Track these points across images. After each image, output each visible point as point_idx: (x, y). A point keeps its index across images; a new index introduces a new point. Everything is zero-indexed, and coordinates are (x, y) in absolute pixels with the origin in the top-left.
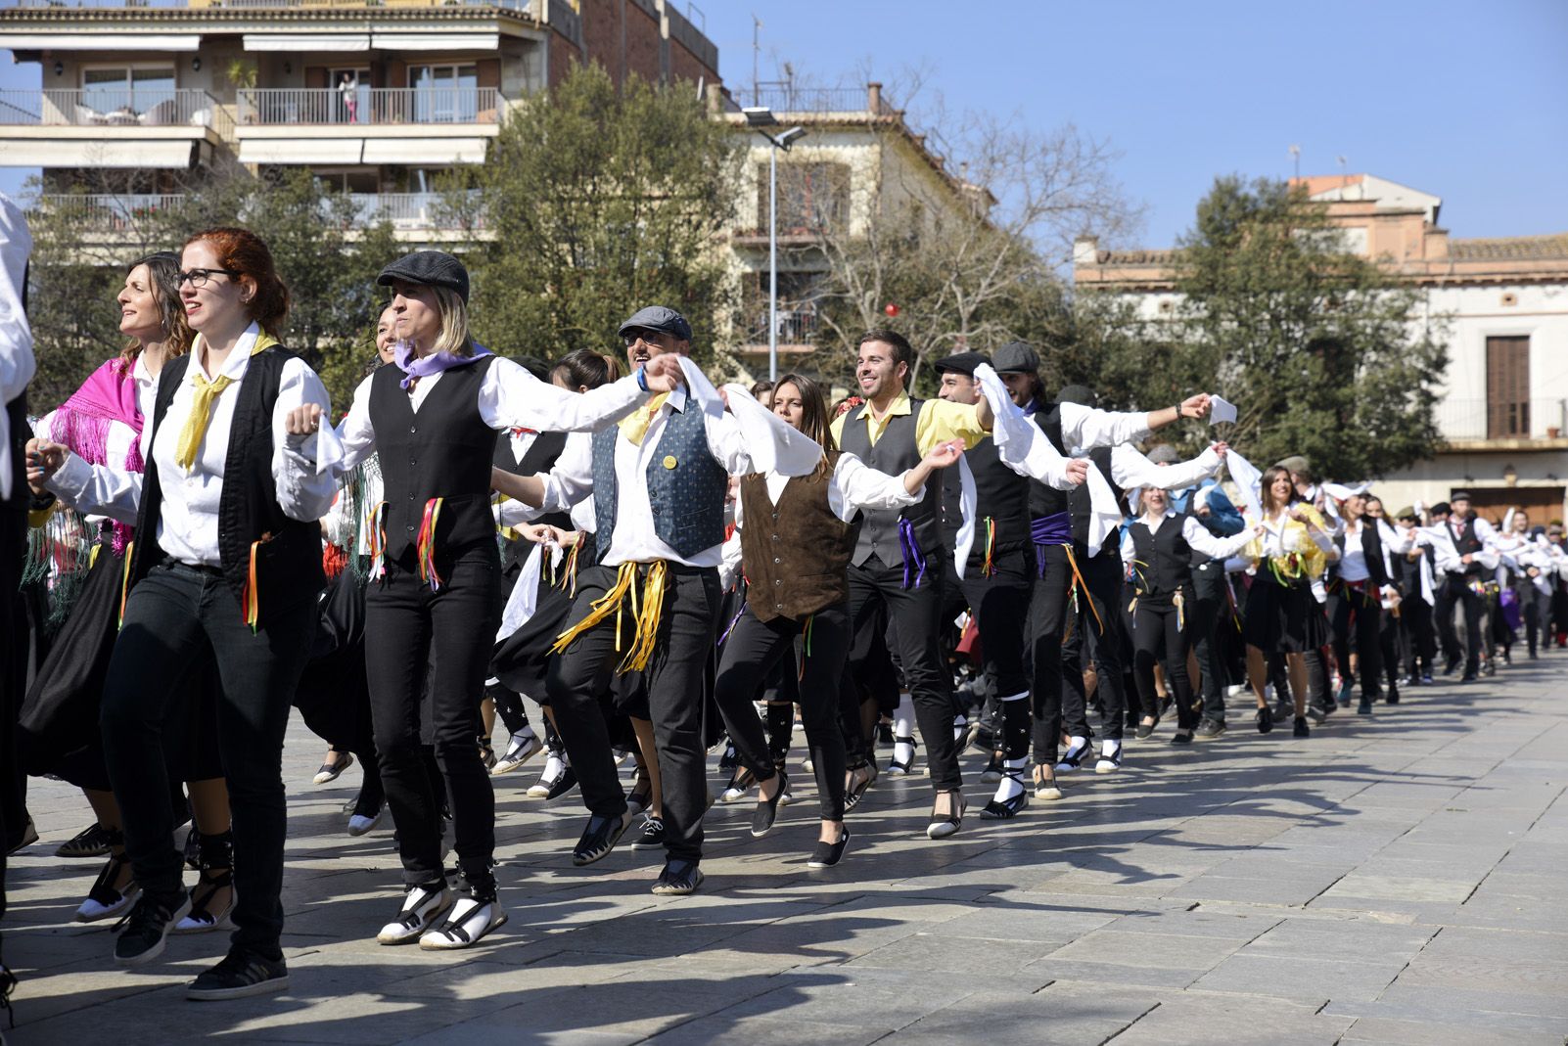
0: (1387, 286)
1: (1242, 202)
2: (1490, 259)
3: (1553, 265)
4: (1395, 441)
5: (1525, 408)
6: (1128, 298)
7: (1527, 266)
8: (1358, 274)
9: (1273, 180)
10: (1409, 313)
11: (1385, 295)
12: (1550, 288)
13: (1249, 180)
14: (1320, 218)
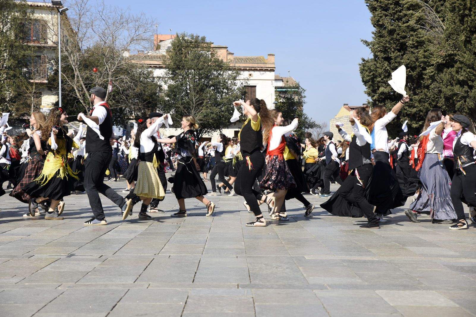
0: (230, 70)
1: (186, 41)
2: (247, 63)
3: (262, 65)
6: (150, 70)
7: (255, 65)
8: (220, 66)
10: (237, 78)
11: (230, 72)
12: (262, 72)
13: (188, 35)
14: (209, 47)
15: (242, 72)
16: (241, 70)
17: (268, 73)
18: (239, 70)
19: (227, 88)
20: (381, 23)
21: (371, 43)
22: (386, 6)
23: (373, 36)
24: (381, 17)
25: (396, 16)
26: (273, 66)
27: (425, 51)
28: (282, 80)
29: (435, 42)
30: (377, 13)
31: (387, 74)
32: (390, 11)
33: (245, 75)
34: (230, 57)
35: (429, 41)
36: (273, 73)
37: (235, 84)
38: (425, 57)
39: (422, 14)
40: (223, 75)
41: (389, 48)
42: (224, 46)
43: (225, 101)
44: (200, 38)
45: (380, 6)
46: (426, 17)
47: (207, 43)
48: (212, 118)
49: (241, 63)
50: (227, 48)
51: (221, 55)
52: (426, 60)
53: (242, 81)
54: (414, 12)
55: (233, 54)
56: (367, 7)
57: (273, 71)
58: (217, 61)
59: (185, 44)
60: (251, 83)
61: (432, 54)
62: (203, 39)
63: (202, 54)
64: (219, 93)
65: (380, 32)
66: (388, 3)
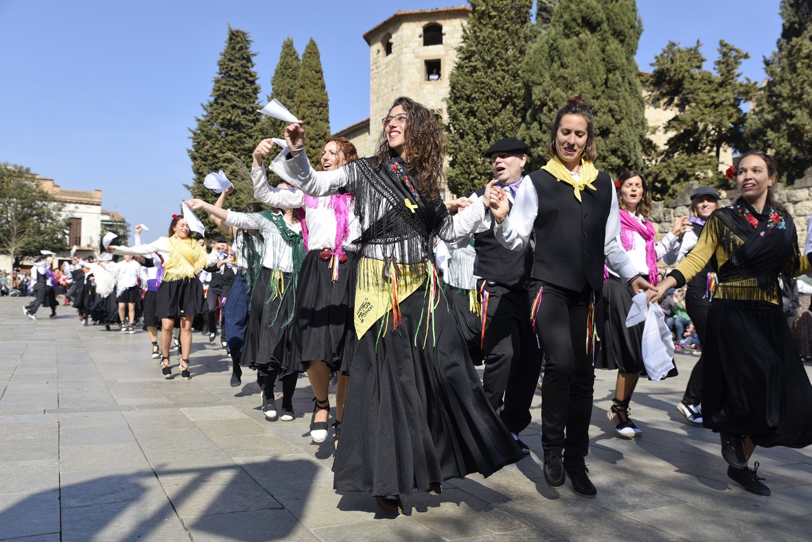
0: (55, 201)
1: (9, 171)
2: (73, 196)
3: (89, 199)
4: (59, 245)
5: (80, 238)
7: (82, 199)
8: (45, 197)
9: (19, 165)
10: (63, 210)
11: (55, 204)
12: (88, 206)
13: (11, 164)
14: (33, 178)
15: (67, 205)
16: (66, 202)
17: (94, 207)
18: (64, 202)
19: (52, 219)
20: (200, 171)
21: (192, 187)
22: (205, 157)
23: (194, 181)
24: (201, 166)
25: (214, 167)
26: (99, 201)
27: (237, 199)
28: (108, 214)
29: (245, 192)
30: (197, 162)
31: (205, 216)
32: (209, 162)
33: (70, 207)
34: (56, 189)
35: (241, 190)
36: (99, 207)
37: (60, 215)
38: (237, 204)
39: (235, 167)
40: (47, 206)
41: (207, 193)
42: (50, 178)
43: (49, 231)
44: (24, 169)
45: (200, 157)
46: (238, 170)
47: (32, 174)
48: (35, 247)
49: (67, 195)
50: (52, 180)
51: (47, 187)
52: (237, 206)
53: (67, 213)
54: (228, 165)
55: (59, 187)
56: (189, 157)
57: (99, 205)
58: (41, 192)
59: (7, 173)
60: (76, 215)
61: (242, 201)
62: (28, 170)
63: (25, 185)
64: (43, 222)
65: (199, 179)
66: (207, 155)
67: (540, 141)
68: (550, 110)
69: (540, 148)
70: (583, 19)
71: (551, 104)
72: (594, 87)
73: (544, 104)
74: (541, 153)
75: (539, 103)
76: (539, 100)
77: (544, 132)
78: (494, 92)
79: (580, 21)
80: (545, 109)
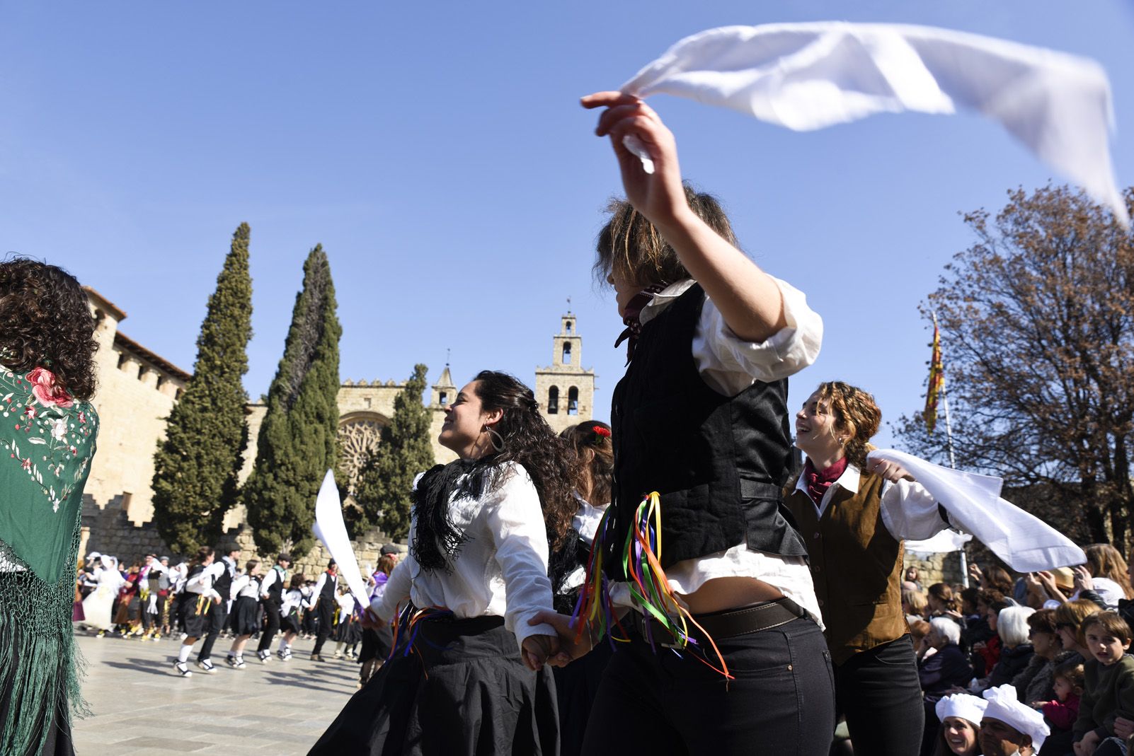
67: (272, 488)
68: (288, 470)
69: (272, 494)
70: (317, 413)
71: (290, 466)
72: (320, 463)
73: (283, 464)
74: (273, 497)
75: (279, 462)
76: (281, 460)
77: (278, 483)
78: (220, 433)
79: (315, 414)
80: (283, 468)
